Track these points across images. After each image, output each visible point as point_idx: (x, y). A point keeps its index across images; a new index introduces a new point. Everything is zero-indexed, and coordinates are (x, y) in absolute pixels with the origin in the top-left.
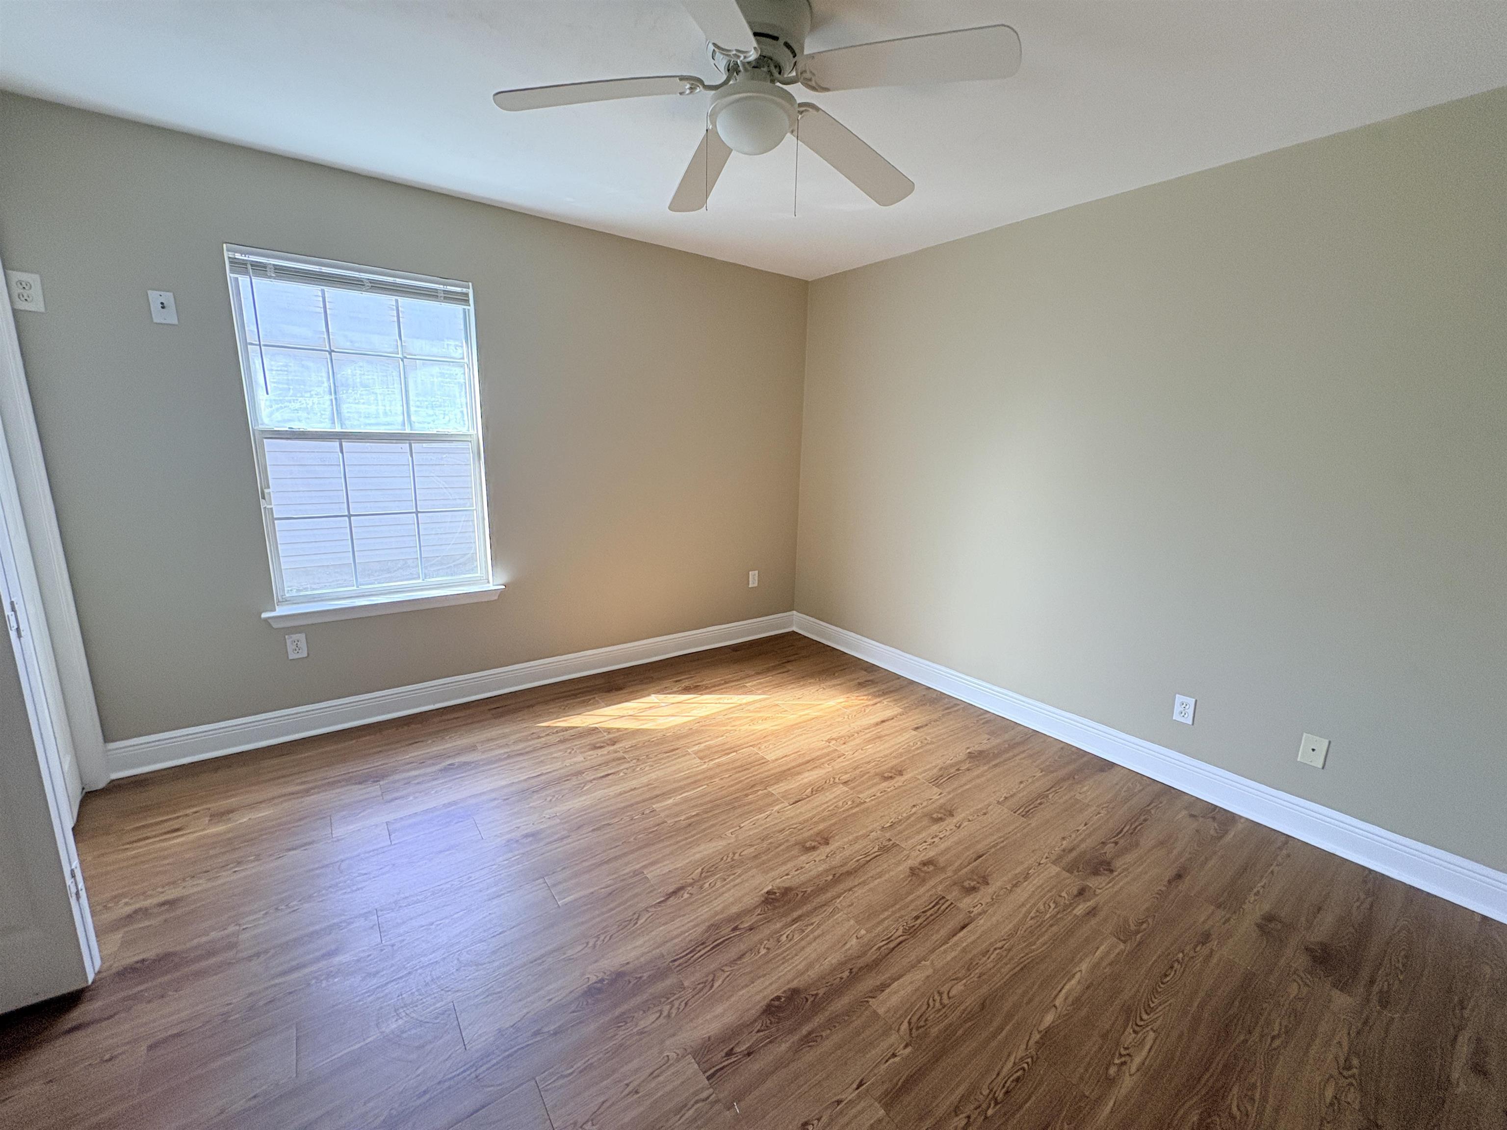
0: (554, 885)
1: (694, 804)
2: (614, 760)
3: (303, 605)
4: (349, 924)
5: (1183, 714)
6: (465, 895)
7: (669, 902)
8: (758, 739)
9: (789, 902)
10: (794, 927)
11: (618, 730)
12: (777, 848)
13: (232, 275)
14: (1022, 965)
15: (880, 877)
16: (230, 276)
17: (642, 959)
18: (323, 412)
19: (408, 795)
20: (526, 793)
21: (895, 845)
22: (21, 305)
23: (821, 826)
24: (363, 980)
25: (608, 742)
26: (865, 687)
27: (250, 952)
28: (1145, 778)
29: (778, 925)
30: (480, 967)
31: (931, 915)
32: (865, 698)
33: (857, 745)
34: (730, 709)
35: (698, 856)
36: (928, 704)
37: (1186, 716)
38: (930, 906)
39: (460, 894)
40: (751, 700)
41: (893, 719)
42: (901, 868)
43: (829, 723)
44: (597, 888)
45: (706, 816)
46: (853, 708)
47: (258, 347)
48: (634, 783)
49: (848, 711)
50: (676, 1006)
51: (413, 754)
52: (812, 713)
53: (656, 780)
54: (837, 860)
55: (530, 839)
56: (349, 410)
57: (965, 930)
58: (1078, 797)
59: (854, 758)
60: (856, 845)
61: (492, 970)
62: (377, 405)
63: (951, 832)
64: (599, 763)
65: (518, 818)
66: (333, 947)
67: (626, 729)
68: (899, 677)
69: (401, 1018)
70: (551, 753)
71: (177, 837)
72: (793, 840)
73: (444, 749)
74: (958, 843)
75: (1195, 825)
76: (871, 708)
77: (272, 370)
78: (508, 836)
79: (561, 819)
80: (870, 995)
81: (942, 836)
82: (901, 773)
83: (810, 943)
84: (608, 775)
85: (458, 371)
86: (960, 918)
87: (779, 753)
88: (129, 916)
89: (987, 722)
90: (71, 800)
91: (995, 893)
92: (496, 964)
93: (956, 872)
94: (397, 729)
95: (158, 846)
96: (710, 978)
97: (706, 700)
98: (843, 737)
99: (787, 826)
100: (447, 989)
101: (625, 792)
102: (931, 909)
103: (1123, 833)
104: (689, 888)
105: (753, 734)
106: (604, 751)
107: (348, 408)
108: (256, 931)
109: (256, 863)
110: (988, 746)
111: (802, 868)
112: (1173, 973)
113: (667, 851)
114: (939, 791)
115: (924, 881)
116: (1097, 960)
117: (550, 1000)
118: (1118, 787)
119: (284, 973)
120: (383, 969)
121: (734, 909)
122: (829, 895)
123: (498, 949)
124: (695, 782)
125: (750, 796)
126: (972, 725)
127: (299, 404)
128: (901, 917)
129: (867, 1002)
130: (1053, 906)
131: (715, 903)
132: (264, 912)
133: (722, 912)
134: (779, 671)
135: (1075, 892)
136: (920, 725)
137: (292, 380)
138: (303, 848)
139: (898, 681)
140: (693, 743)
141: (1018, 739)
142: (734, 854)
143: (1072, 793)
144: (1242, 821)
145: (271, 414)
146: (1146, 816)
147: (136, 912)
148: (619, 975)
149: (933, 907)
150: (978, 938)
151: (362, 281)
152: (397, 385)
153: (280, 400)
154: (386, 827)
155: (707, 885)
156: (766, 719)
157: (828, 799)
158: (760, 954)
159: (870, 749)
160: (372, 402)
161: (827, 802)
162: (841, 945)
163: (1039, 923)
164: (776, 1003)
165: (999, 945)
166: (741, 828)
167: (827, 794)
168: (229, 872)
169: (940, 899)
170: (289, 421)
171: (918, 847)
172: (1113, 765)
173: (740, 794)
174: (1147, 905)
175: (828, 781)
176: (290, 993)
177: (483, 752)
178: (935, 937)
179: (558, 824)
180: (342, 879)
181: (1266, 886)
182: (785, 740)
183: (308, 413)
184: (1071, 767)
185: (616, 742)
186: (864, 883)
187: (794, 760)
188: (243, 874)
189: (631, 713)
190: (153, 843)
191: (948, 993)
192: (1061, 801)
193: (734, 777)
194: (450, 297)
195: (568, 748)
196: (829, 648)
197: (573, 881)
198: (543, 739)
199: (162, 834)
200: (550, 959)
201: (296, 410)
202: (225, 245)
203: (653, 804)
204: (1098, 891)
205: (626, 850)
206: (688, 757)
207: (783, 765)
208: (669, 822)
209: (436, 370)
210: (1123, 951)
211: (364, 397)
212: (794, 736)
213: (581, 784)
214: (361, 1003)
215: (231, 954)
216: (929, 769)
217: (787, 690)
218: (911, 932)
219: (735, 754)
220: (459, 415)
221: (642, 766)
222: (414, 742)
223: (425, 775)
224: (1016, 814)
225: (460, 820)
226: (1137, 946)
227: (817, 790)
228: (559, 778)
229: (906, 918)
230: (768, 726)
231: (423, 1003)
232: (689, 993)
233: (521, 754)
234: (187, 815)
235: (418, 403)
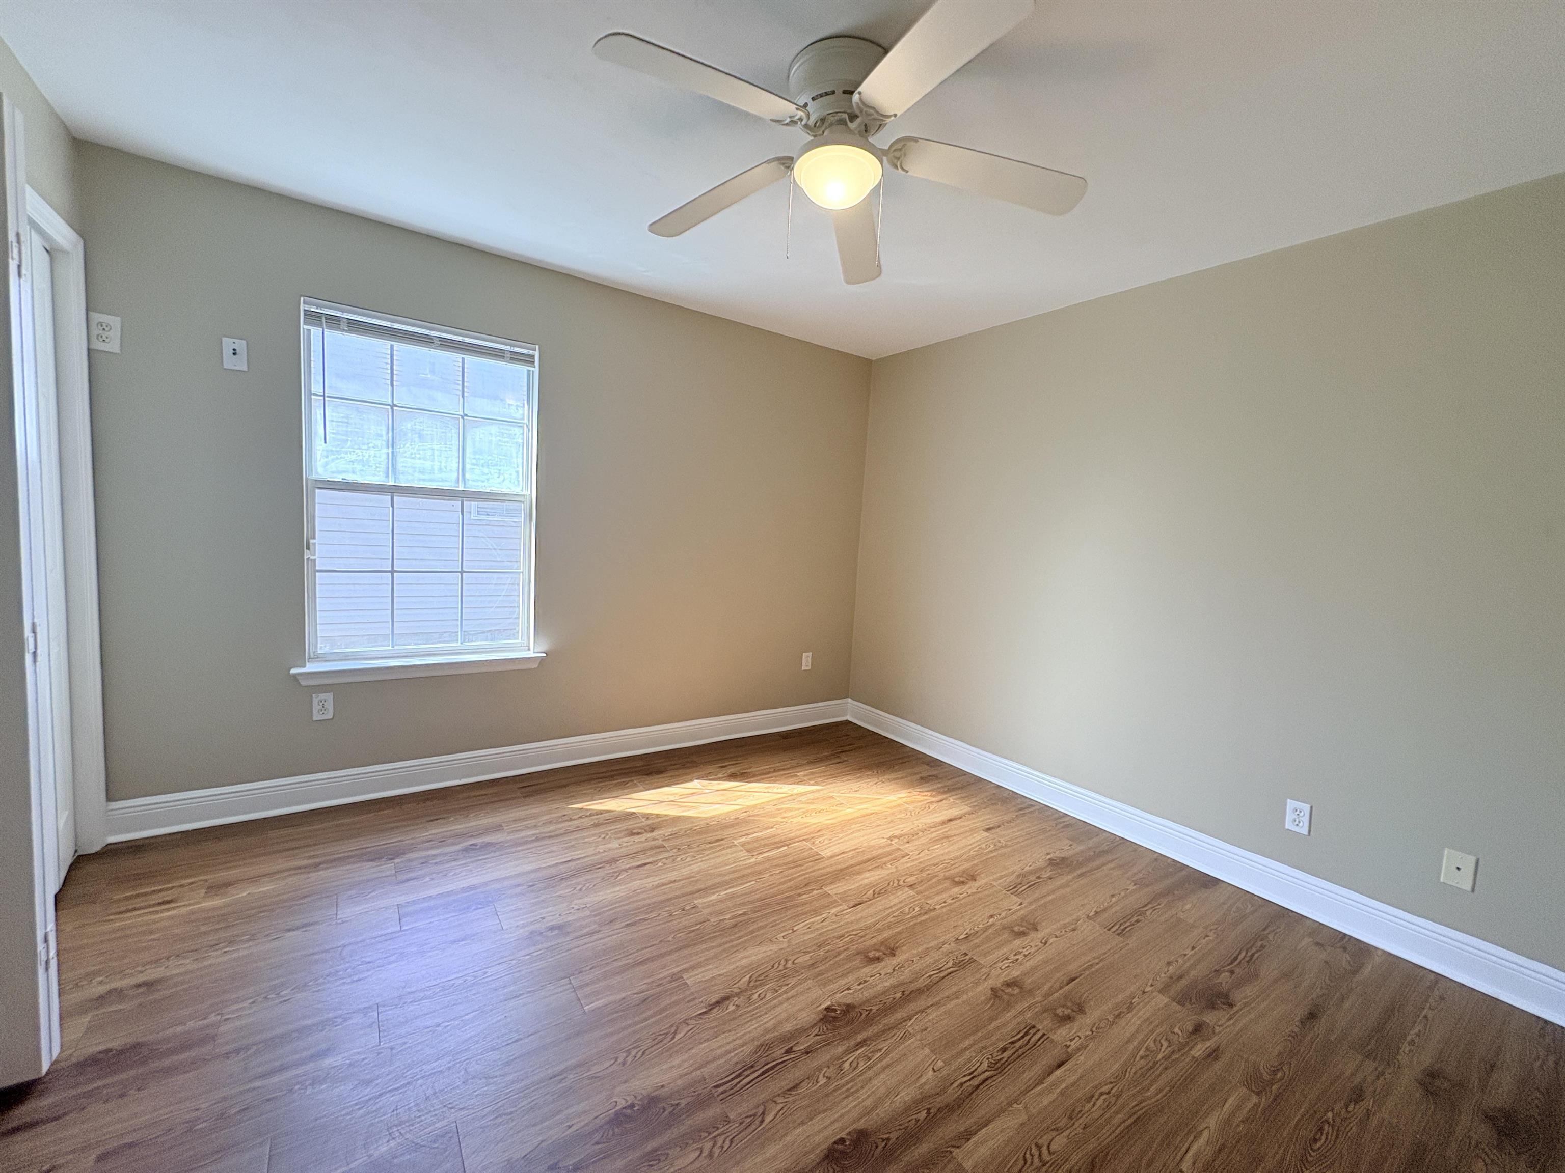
0: (581, 987)
1: (741, 901)
2: (651, 848)
3: (335, 663)
4: (345, 1020)
5: (1297, 823)
6: (478, 993)
7: (712, 1015)
8: (811, 833)
9: (852, 1021)
10: (859, 1052)
11: (658, 816)
12: (836, 957)
13: (306, 327)
14: (1135, 1117)
15: (957, 998)
16: (303, 327)
17: (679, 1082)
18: (378, 465)
19: (424, 876)
20: (555, 879)
21: (972, 961)
22: (98, 345)
23: (886, 934)
24: (353, 1089)
25: (647, 828)
26: (928, 782)
27: (228, 1048)
28: (1256, 898)
29: (840, 1049)
30: (491, 1081)
31: (1020, 1048)
32: (929, 794)
33: (923, 844)
34: (780, 799)
35: (745, 962)
36: (999, 803)
37: (1301, 824)
38: (1020, 1035)
39: (474, 992)
40: (803, 791)
41: (960, 818)
42: (980, 988)
43: (890, 819)
44: (629, 993)
45: (754, 915)
46: (916, 805)
47: (322, 398)
48: (673, 875)
49: (911, 807)
50: (720, 1143)
51: (433, 832)
52: (870, 807)
53: (698, 872)
54: (905, 975)
55: (556, 932)
56: (405, 465)
57: (1062, 1069)
58: (1181, 916)
59: (919, 858)
60: (927, 958)
61: (504, 1085)
62: (433, 461)
63: (1036, 949)
64: (635, 851)
65: (543, 908)
66: (324, 1046)
67: (666, 815)
68: (965, 773)
69: (394, 1139)
70: (584, 838)
71: (168, 910)
72: (853, 949)
73: (466, 828)
74: (1046, 962)
75: (1323, 956)
76: (935, 805)
77: (333, 421)
78: (532, 928)
79: (591, 912)
80: (954, 1143)
81: (1026, 953)
82: (973, 878)
83: (877, 1074)
84: (645, 864)
85: (517, 431)
86: (1055, 1054)
87: (836, 849)
88: (101, 997)
89: (1067, 826)
90: (61, 863)
91: (1095, 1024)
92: (511, 1077)
93: (1047, 996)
94: (418, 804)
95: (145, 918)
96: (761, 1110)
97: (755, 788)
98: (906, 835)
99: (847, 932)
100: (450, 1106)
101: (663, 885)
102: (1019, 1039)
103: (1238, 961)
104: (736, 999)
105: (806, 827)
106: (642, 838)
107: (403, 462)
108: (238, 1023)
109: (251, 943)
110: (1071, 853)
111: (865, 982)
112: (1323, 1138)
113: (711, 953)
114: (1020, 901)
115: (1008, 1006)
116: (1226, 1117)
117: (570, 1127)
118: (1226, 907)
119: (263, 1076)
120: (378, 1078)
121: (788, 1027)
122: (899, 1015)
123: (512, 1060)
124: (742, 876)
125: (804, 896)
126: (1050, 828)
127: (355, 456)
128: (985, 1048)
129: (951, 1152)
130: (1165, 1044)
131: (766, 1018)
132: (252, 1000)
133: (775, 1028)
134: (831, 762)
135: (1190, 1029)
136: (991, 826)
137: (351, 432)
138: (304, 929)
139: (964, 777)
140: (740, 834)
141: (1104, 847)
142: (787, 961)
143: (1173, 911)
144: (1379, 953)
145: (327, 464)
146: (1263, 942)
147: (110, 992)
148: (652, 1101)
149: (1023, 1037)
150: (1080, 1078)
151: (431, 339)
152: (455, 442)
153: (337, 451)
154: (397, 910)
155: (756, 996)
156: (820, 812)
157: (892, 904)
158: (819, 1085)
159: (938, 850)
160: (428, 457)
161: (891, 907)
162: (915, 1078)
163: (1151, 1064)
164: (840, 1147)
165: (1105, 1089)
166: (794, 931)
167: (891, 897)
168: (219, 952)
169: (1030, 1029)
170: (344, 472)
171: (1000, 964)
172: (1216, 881)
173: (793, 893)
174: (1279, 1048)
175: (891, 884)
176: (268, 1100)
177: (509, 833)
178: (1027, 1075)
179: (588, 917)
180: (342, 966)
181: (1422, 1034)
182: (841, 836)
183: (364, 466)
184: (1168, 882)
185: (654, 829)
186: (937, 1004)
187: (852, 858)
188: (235, 955)
189: (672, 798)
190: (139, 916)
191: (1048, 1147)
192: (1163, 918)
193: (785, 873)
194: (516, 358)
195: (603, 833)
196: (887, 740)
197: (602, 984)
198: (575, 822)
199: (154, 906)
200: (572, 1076)
201: (352, 462)
202: (302, 299)
203: (696, 898)
204: (1217, 1029)
205: (662, 951)
206: (733, 849)
207: (840, 863)
208: (712, 920)
209: (494, 429)
210: (1257, 1105)
211: (421, 452)
212: (852, 831)
213: (616, 872)
214: (348, 1117)
215: (206, 1049)
216: (1005, 876)
217: (843, 781)
218: (998, 1067)
219: (786, 848)
220: (514, 475)
221: (683, 856)
222: (434, 819)
223: (445, 854)
224: (1110, 932)
225: (480, 906)
226: (1275, 1100)
227: (880, 892)
228: (593, 865)
229: (991, 1049)
230: (822, 820)
231: (422, 1121)
232: (734, 1128)
233: (550, 837)
234: (182, 886)
235: (474, 461)
